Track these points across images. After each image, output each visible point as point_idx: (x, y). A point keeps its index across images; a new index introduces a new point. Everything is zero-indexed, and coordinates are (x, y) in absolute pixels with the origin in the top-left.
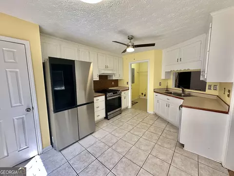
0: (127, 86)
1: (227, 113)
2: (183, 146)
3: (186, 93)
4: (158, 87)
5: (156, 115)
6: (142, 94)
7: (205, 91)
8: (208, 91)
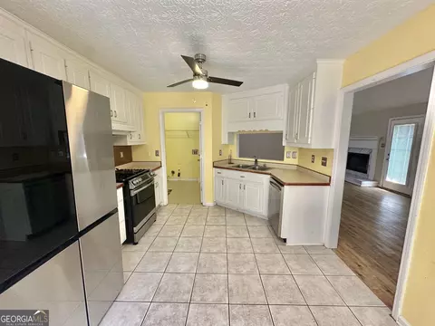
0: (158, 159)
1: (328, 184)
2: (285, 240)
3: (261, 165)
4: (218, 158)
5: (217, 206)
6: (173, 172)
7: (283, 160)
8: (286, 160)
